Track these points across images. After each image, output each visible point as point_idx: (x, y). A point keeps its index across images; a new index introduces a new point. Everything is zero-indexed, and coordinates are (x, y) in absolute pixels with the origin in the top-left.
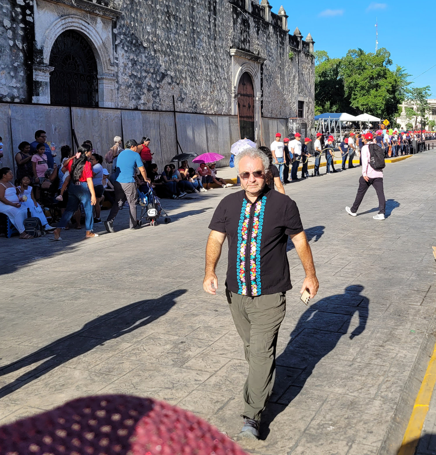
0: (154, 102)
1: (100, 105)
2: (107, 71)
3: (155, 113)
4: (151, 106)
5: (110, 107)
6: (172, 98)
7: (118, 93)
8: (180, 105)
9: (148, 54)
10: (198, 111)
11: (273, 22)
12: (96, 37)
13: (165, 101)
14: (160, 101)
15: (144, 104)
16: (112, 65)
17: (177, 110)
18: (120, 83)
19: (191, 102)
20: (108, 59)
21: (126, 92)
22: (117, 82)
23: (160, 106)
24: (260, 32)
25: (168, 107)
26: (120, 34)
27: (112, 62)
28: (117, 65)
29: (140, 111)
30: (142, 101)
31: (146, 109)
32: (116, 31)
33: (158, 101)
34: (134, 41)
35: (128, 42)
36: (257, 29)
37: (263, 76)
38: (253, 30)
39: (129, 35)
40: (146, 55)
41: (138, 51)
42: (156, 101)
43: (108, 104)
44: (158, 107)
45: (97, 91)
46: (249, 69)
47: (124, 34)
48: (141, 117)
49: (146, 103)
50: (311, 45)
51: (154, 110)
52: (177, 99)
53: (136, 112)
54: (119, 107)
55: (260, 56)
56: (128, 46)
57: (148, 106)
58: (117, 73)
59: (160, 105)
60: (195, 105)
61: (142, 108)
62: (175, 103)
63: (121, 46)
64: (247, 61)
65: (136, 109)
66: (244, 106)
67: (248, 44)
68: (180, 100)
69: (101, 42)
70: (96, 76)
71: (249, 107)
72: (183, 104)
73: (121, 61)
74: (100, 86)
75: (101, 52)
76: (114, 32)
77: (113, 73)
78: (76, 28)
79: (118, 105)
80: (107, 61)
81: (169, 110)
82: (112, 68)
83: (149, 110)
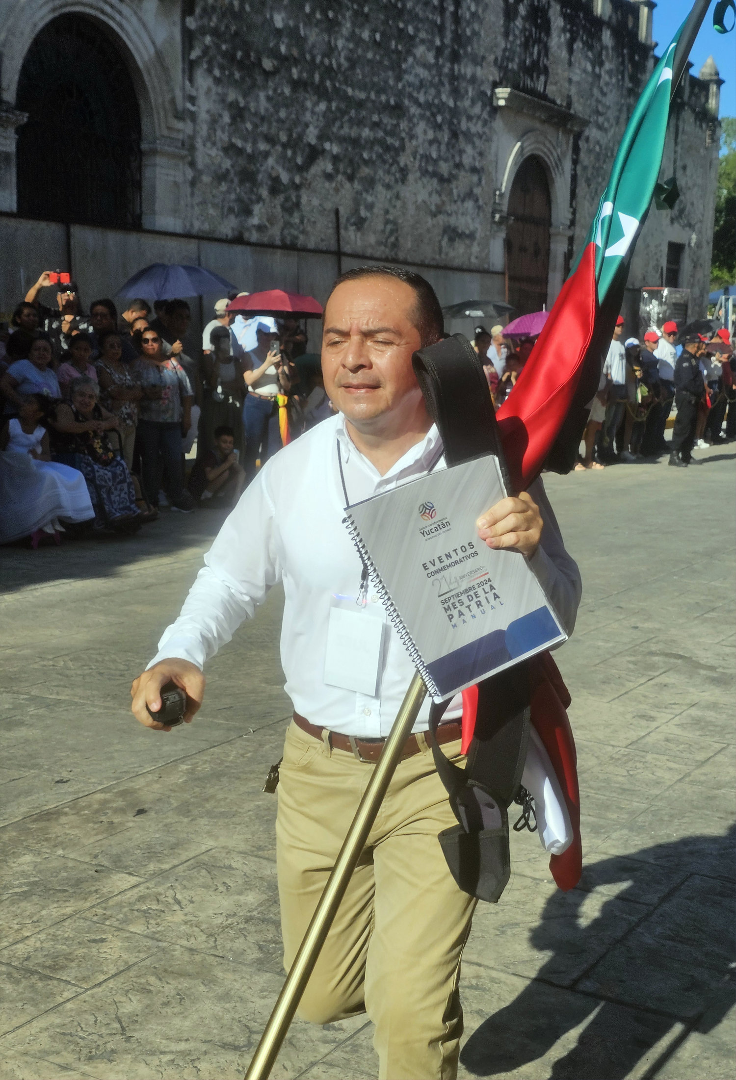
0: (287, 225)
1: (146, 223)
2: (166, 132)
3: (289, 255)
4: (278, 233)
5: (171, 229)
6: (332, 216)
7: (192, 194)
8: (353, 237)
9: (275, 90)
10: (401, 256)
11: (614, 20)
12: (139, 37)
13: (315, 222)
14: (302, 221)
15: (260, 228)
16: (180, 116)
17: (347, 249)
18: (200, 165)
19: (383, 231)
20: (168, 97)
21: (214, 191)
22: (192, 164)
23: (301, 237)
24: (578, 45)
25: (322, 240)
26: (203, 31)
27: (180, 107)
28: (193, 116)
29: (248, 248)
30: (255, 221)
31: (265, 240)
32: (192, 23)
33: (297, 221)
34: (239, 54)
35: (224, 55)
36: (568, 35)
37: (579, 168)
38: (557, 40)
39: (227, 37)
40: (270, 93)
41: (249, 81)
42: (292, 220)
43: (166, 221)
44: (297, 238)
45: (138, 185)
46: (542, 147)
47: (215, 32)
48: (251, 263)
49: (266, 227)
50: (713, 88)
51: (285, 247)
52: (348, 220)
53: (238, 249)
54: (195, 231)
55: (572, 111)
56: (222, 68)
57: (270, 232)
58: (192, 138)
59: (302, 232)
60: (392, 239)
61: (254, 239)
62: (342, 232)
63: (205, 66)
64: (538, 125)
65: (239, 240)
66: (523, 249)
67: (542, 78)
68: (355, 224)
69: (152, 51)
70: (139, 145)
71: (537, 253)
72: (363, 234)
73: (204, 107)
74: (147, 173)
75: (151, 80)
76: (188, 24)
77: (181, 136)
78: (88, 10)
79: (192, 225)
80: (167, 105)
81: (325, 248)
82: (180, 125)
83: (271, 246)
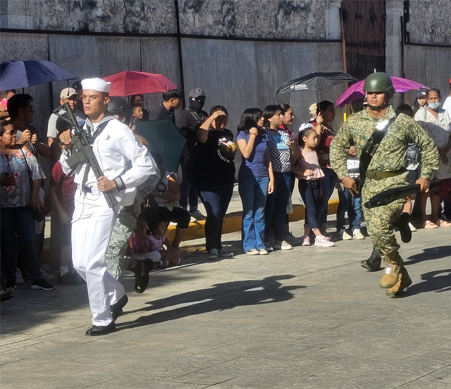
0: (129, 13)
3: (131, 41)
4: (121, 22)
5: (22, 27)
8: (191, 20)
10: (238, 32)
13: (154, 9)
14: (143, 9)
15: (103, 19)
17: (186, 30)
19: (220, 11)
23: (142, 23)
25: (162, 25)
29: (94, 37)
30: (99, 12)
31: (109, 29)
33: (138, 9)
42: (133, 9)
43: (17, 20)
44: (138, 24)
48: (96, 52)
49: (109, 17)
51: (127, 34)
52: (186, 3)
53: (84, 39)
54: (43, 27)
57: (113, 22)
59: (143, 19)
60: (229, 18)
61: (98, 29)
62: (181, 15)
65: (84, 31)
66: (358, 16)
68: (192, 7)
71: (373, 19)
72: (201, 15)
79: (41, 22)
81: (165, 32)
83: (115, 34)
